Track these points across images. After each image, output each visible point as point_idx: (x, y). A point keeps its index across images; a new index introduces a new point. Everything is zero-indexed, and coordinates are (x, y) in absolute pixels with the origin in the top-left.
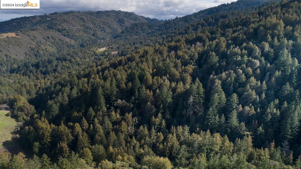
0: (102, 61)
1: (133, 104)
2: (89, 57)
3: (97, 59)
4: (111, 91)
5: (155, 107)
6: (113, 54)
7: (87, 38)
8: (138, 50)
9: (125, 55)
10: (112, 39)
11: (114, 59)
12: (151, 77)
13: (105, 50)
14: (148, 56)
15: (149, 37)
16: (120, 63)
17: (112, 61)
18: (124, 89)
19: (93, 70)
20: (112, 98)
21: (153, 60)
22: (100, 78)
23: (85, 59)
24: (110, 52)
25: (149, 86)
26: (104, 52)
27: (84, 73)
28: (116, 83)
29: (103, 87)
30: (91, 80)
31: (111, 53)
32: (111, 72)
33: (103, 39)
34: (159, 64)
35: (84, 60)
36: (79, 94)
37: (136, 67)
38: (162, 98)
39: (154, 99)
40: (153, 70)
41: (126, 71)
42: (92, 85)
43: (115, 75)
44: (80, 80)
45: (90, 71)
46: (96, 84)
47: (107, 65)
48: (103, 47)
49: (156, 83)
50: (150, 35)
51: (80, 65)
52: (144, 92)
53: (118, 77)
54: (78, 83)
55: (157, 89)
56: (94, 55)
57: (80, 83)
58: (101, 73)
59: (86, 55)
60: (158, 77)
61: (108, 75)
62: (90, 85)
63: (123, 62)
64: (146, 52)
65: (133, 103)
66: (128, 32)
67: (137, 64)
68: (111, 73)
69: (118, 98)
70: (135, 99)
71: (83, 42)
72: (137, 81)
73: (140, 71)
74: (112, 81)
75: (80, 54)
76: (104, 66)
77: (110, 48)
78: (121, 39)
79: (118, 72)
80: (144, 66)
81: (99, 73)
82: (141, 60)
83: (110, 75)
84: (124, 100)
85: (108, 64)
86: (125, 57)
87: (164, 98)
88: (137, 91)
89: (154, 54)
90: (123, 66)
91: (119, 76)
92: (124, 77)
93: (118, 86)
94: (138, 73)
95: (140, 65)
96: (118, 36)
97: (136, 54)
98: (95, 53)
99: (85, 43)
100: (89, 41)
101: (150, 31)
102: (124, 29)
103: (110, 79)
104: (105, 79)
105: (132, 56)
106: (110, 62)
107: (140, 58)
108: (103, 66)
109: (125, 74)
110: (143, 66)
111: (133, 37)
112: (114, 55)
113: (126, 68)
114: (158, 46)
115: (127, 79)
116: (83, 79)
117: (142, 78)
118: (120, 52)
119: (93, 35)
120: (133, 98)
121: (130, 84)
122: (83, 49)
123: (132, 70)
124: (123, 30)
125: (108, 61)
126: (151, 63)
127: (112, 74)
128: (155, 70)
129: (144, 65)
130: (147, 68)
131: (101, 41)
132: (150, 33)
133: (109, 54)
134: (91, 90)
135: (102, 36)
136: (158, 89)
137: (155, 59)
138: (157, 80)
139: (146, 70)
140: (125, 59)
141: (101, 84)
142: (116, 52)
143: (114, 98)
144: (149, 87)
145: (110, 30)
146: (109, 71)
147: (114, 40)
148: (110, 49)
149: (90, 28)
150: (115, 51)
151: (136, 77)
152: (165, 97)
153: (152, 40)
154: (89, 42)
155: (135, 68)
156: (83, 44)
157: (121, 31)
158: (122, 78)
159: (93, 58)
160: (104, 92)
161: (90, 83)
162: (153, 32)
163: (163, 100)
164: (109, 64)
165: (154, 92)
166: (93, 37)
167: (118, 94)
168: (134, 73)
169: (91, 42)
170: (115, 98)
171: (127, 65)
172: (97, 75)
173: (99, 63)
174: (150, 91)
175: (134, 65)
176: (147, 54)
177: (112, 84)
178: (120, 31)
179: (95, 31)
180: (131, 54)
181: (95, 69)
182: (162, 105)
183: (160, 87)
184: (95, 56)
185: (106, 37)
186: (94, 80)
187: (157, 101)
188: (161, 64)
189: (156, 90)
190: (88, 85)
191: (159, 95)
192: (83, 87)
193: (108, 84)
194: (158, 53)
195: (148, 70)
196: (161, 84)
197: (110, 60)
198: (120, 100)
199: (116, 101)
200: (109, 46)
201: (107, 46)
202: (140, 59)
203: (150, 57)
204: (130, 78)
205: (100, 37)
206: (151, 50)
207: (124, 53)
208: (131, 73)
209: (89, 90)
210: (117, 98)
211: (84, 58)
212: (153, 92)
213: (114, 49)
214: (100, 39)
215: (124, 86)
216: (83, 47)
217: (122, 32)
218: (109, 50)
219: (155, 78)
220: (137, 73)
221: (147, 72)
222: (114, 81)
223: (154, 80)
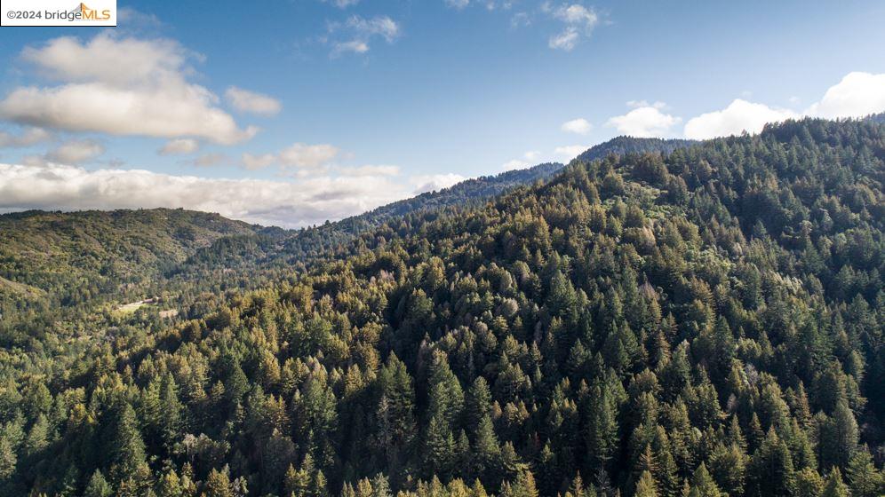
0: (132, 336)
1: (232, 443)
2: (90, 331)
3: (114, 333)
4: (161, 412)
5: (294, 440)
6: (165, 316)
7: (82, 279)
8: (236, 299)
9: (199, 317)
10: (159, 279)
11: (166, 328)
12: (276, 361)
13: (141, 308)
14: (266, 311)
15: (263, 268)
16: (187, 335)
17: (162, 334)
18: (201, 402)
19: (105, 362)
20: (168, 433)
21: (279, 321)
22: (125, 381)
23: (76, 336)
24: (154, 313)
25: (273, 385)
26: (137, 313)
27: (71, 374)
28: (178, 389)
29: (136, 405)
30: (99, 390)
31: (158, 315)
32: (161, 360)
33: (133, 280)
34: (295, 329)
35: (73, 340)
36: (57, 437)
37: (235, 340)
38: (311, 413)
39: (290, 418)
40: (280, 346)
41: (205, 353)
42: (102, 406)
43: (173, 368)
44: (60, 396)
45: (96, 365)
46: (114, 399)
47: (148, 345)
48: (134, 301)
49: (291, 376)
50: (263, 265)
51: (60, 354)
52: (261, 403)
53: (182, 371)
54: (54, 405)
55: (294, 390)
56: (107, 324)
57: (61, 403)
58: (129, 370)
59: (81, 326)
60: (295, 360)
61: (153, 369)
62: (95, 404)
63: (197, 331)
64: (258, 303)
65: (231, 439)
66: (205, 259)
67: (237, 333)
68: (160, 365)
69: (184, 432)
70: (237, 427)
71: (70, 292)
72: (240, 375)
73: (244, 349)
74: (164, 385)
75: (60, 323)
76: (139, 348)
77: (154, 301)
78: (186, 279)
79: (184, 359)
80: (257, 335)
81: (125, 367)
82: (247, 322)
83: (160, 370)
84: (202, 436)
85: (150, 342)
86: (202, 320)
87: (315, 411)
88: (241, 404)
89: (280, 304)
90: (198, 343)
91: (186, 369)
92: (201, 370)
93: (183, 398)
94: (241, 356)
95: (244, 334)
96: (178, 271)
97: (231, 310)
98: (108, 318)
99: (78, 294)
100: (89, 288)
101: (263, 255)
102: (193, 252)
103: (158, 379)
104: (143, 382)
105: (221, 315)
106: (157, 337)
107: (242, 317)
108: (137, 348)
109: (203, 363)
110: (253, 337)
111: (220, 271)
112: (167, 318)
113: (205, 347)
114: (287, 287)
115: (209, 374)
116: (70, 392)
117: (252, 367)
118: (185, 310)
119: (103, 272)
120: (231, 424)
121: (220, 388)
122: (72, 309)
123: (222, 349)
124: (190, 256)
125: (149, 334)
126: (273, 327)
127: (164, 366)
128: (286, 343)
129: (254, 334)
130: (264, 341)
131: (126, 287)
132: (264, 260)
133: (151, 318)
134: (98, 418)
135: (129, 274)
136: (298, 390)
137: (283, 316)
138: (293, 367)
139: (261, 345)
140: (201, 325)
141: (131, 396)
142: (175, 312)
143: (173, 434)
144: (274, 389)
145: (155, 258)
146: (155, 358)
147: (165, 281)
148: (156, 304)
149: (93, 254)
150: (171, 307)
151: (237, 365)
152: (317, 409)
153: (270, 277)
154: (91, 292)
155: (232, 343)
156: (70, 298)
157: (185, 258)
158: (194, 374)
159: (103, 331)
160: (140, 417)
161: (94, 399)
162: (273, 258)
163: (313, 418)
164: (154, 343)
165: (289, 399)
166: (101, 277)
167: (184, 418)
168: (229, 357)
169: (96, 290)
170: (177, 431)
171: (208, 339)
172: (118, 375)
173: (121, 342)
174: (277, 399)
175: (229, 335)
176: (261, 307)
177: (166, 394)
178: (181, 257)
179: (109, 261)
180: (219, 310)
181: (111, 360)
182: (311, 432)
183: (303, 384)
184: (111, 325)
185: (142, 275)
186: (109, 389)
187: (297, 421)
188: (300, 327)
189: (292, 393)
190: (87, 407)
191: (301, 407)
192: (69, 414)
193: (152, 395)
194: (290, 303)
195: (269, 344)
196: (305, 378)
197: (157, 331)
198: (192, 437)
199: (180, 439)
200: (150, 297)
201: (144, 296)
202: (243, 321)
203: (271, 312)
204: (218, 373)
205: (123, 276)
206: (270, 296)
207: (196, 313)
208: (219, 358)
209: (91, 420)
210: (183, 430)
211: (72, 333)
212: (284, 400)
213: (166, 305)
214: (124, 281)
215: (201, 393)
216: (71, 306)
217: (190, 261)
218: (152, 307)
219: (288, 363)
220: (237, 356)
221: (266, 351)
222: (172, 384)
223: (287, 369)
